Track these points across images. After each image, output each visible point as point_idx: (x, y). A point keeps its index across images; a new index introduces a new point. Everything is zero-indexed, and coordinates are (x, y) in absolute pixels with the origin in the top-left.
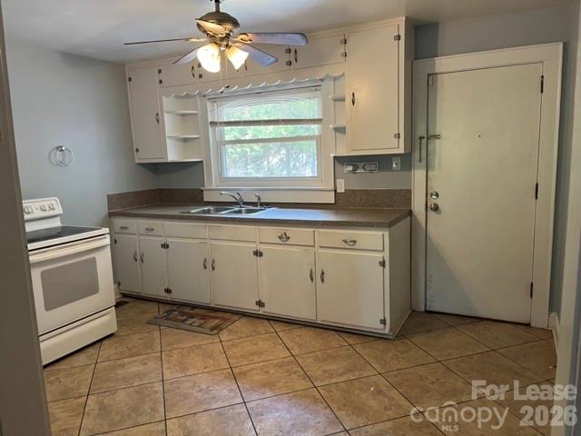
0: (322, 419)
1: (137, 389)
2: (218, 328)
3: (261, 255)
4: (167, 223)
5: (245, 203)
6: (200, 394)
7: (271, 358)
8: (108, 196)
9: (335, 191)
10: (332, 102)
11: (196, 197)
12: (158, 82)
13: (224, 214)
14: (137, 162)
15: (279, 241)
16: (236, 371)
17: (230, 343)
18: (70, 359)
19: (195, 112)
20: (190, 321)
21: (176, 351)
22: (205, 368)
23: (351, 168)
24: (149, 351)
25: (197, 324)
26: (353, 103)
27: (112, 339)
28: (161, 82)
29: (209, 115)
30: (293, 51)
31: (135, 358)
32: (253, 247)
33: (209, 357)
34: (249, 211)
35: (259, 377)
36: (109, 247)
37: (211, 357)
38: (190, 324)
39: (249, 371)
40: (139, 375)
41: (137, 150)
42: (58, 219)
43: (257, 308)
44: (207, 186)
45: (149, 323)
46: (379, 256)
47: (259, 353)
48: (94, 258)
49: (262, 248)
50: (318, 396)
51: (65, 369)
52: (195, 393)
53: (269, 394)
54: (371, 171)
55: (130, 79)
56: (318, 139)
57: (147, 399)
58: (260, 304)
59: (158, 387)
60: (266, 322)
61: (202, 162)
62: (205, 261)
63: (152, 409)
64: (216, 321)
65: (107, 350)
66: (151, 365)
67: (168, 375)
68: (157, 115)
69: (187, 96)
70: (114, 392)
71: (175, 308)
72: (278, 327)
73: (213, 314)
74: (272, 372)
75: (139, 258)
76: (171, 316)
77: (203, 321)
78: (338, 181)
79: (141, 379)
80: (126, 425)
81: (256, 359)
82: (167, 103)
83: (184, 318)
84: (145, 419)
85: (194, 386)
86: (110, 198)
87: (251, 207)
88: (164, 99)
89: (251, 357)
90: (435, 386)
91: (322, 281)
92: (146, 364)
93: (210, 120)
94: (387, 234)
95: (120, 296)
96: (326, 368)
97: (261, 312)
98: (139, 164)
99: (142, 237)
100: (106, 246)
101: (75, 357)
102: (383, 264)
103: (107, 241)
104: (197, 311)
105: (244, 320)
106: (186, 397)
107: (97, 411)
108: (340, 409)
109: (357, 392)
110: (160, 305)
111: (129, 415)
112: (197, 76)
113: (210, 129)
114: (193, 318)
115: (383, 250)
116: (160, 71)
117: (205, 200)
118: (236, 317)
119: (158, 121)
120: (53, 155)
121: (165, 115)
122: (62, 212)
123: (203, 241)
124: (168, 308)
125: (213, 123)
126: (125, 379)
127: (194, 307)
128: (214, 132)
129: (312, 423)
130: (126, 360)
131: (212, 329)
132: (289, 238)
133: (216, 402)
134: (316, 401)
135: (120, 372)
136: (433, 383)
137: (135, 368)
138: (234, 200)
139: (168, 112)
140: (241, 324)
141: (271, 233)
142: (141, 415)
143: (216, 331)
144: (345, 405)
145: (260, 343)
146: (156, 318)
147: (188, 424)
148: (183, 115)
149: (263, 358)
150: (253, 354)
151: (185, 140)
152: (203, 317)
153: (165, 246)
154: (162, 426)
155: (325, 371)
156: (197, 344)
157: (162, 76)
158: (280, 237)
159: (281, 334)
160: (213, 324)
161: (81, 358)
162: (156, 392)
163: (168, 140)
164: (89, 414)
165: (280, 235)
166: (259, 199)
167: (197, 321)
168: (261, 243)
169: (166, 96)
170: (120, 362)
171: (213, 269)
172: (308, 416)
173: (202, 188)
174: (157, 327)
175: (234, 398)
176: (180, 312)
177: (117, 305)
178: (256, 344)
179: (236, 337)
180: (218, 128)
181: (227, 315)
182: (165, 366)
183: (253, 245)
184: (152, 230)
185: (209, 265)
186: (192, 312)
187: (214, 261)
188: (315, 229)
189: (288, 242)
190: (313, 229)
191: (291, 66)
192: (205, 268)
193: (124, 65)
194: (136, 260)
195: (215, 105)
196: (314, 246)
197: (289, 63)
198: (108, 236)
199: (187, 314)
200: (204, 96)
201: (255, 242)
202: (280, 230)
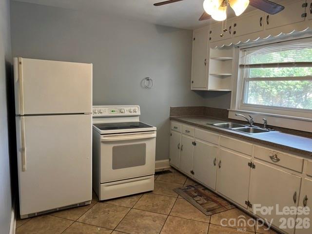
2: (213, 211)
3: (254, 167)
4: (197, 129)
5: (255, 124)
8: (171, 108)
11: (223, 115)
12: (208, 39)
13: (234, 130)
14: (192, 89)
15: (270, 160)
17: (216, 228)
18: (122, 199)
19: (231, 58)
20: (198, 198)
21: (177, 219)
24: (162, 212)
25: (200, 202)
27: (149, 194)
28: (210, 39)
29: (240, 60)
30: (309, 5)
31: (152, 214)
34: (256, 131)
36: (155, 139)
38: (196, 201)
40: (147, 228)
41: (193, 82)
42: (138, 117)
43: (246, 206)
44: (231, 109)
45: (175, 190)
48: (144, 145)
49: (255, 162)
51: (116, 205)
55: (194, 39)
58: (249, 204)
61: (231, 91)
62: (215, 160)
65: (142, 202)
66: (158, 223)
68: (206, 60)
69: (225, 47)
71: (194, 185)
73: (216, 199)
76: (189, 190)
77: (206, 201)
82: (213, 52)
83: (196, 194)
87: (259, 128)
91: (304, 205)
92: (155, 221)
93: (240, 64)
95: (169, 167)
97: (248, 210)
99: (184, 135)
100: (154, 138)
101: (125, 200)
103: (154, 135)
104: (207, 192)
105: (235, 211)
110: (188, 180)
112: (232, 32)
113: (239, 70)
114: (201, 196)
116: (211, 32)
117: (229, 117)
118: (229, 206)
119: (205, 64)
120: (143, 82)
122: (140, 114)
123: (215, 146)
124: (191, 183)
125: (242, 66)
127: (206, 188)
128: (242, 72)
130: (147, 213)
131: (209, 210)
132: (278, 160)
135: (138, 220)
137: (147, 222)
138: (247, 121)
139: (211, 59)
140: (231, 214)
141: (265, 153)
143: (210, 213)
146: (180, 188)
148: (224, 60)
151: (223, 77)
152: (208, 198)
153: (194, 144)
156: (193, 218)
157: (211, 35)
158: (271, 158)
160: (212, 206)
161: (127, 203)
163: (209, 76)
165: (272, 156)
166: (266, 122)
167: (202, 200)
168: (255, 158)
169: (212, 48)
170: (143, 213)
171: (220, 167)
173: (228, 109)
174: (177, 195)
176: (195, 189)
180: (245, 69)
181: (224, 202)
182: (164, 228)
183: (249, 158)
184: (189, 132)
185: (217, 164)
186: (203, 191)
187: (220, 162)
188: (305, 159)
189: (277, 163)
190: (302, 158)
191: (306, 18)
192: (215, 165)
193: (192, 31)
194: (179, 148)
195: (246, 52)
196: (301, 173)
197: (305, 15)
198: (155, 132)
199: (199, 192)
200: (238, 47)
201: (251, 156)
202: (272, 151)
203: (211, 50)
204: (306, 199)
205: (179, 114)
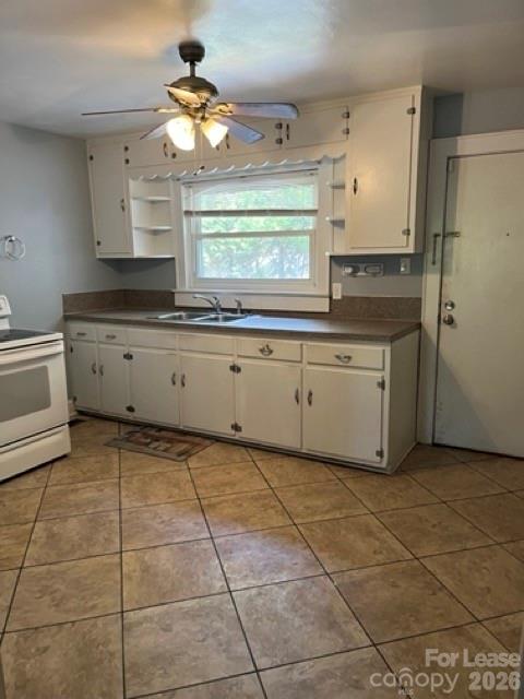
0: (299, 560)
1: (91, 516)
2: (186, 454)
3: (239, 370)
4: (131, 329)
5: (223, 310)
6: (162, 526)
7: (246, 489)
8: (63, 296)
9: (331, 298)
10: (330, 190)
11: (165, 300)
12: (124, 162)
13: (197, 321)
14: (98, 257)
15: (260, 355)
16: (204, 502)
17: (200, 471)
18: (17, 480)
19: (167, 199)
20: (156, 444)
21: (136, 478)
22: (169, 497)
23: (349, 270)
24: (107, 476)
25: (162, 448)
26: (355, 190)
27: (64, 462)
28: (127, 161)
29: (184, 202)
30: (284, 126)
31: (90, 483)
32: (230, 360)
33: (175, 486)
34: (227, 319)
35: (230, 511)
36: (62, 355)
37: (176, 485)
38: (155, 449)
39: (219, 503)
40: (95, 502)
41: (99, 243)
42: (6, 320)
43: (233, 432)
44: (179, 289)
45: (107, 445)
46: (378, 375)
47: (232, 484)
48: (45, 368)
49: (240, 362)
50: (297, 534)
51: (10, 492)
52: (157, 526)
53: (240, 529)
54: (374, 275)
55: (91, 158)
56: (312, 234)
57: (101, 529)
58: (236, 428)
59: (115, 516)
60: (243, 450)
61: (173, 259)
62: (174, 375)
63: (106, 539)
64: (184, 447)
65: (58, 473)
66: (108, 491)
67: (126, 504)
68: (123, 201)
69: (158, 179)
70: (65, 519)
71: (137, 429)
72: (256, 455)
73: (182, 438)
74: (245, 505)
75: (99, 370)
76: (134, 438)
77: (169, 445)
78: (334, 285)
79: (96, 507)
80: (76, 556)
81: (228, 490)
82: (134, 187)
83: (149, 440)
84: (97, 550)
85: (155, 517)
86: (65, 298)
87: (229, 315)
88: (131, 182)
89: (222, 488)
90: (435, 530)
91: (310, 403)
92: (102, 490)
93: (184, 209)
94: (388, 349)
95: (75, 413)
96: (308, 503)
97: (236, 438)
98: (100, 259)
99: (102, 346)
100: (59, 354)
101: (22, 479)
102: (382, 385)
103: (61, 348)
104: (163, 433)
105: (217, 446)
106: (146, 528)
107: (44, 540)
108: (321, 550)
109: (343, 532)
110: (122, 426)
111: (80, 545)
112: (170, 155)
113: (185, 220)
114: (157, 441)
115: (383, 369)
116: (126, 149)
117: (177, 304)
118: (208, 442)
119: (123, 209)
120: (1, 245)
121: (132, 202)
122: (10, 313)
123: (173, 352)
124: (131, 429)
125: (188, 213)
126: (77, 506)
127: (161, 429)
128: (189, 223)
129: (288, 563)
130: (79, 485)
131: (180, 455)
132: (271, 352)
133: (179, 536)
134: (294, 539)
135: (72, 497)
136: (434, 526)
137: (90, 494)
138: (210, 306)
139: (135, 198)
140: (213, 451)
141: (252, 345)
142: (94, 545)
143: (183, 457)
144: (327, 546)
145: (234, 473)
146: (115, 439)
147: (146, 558)
148: (153, 202)
149: (237, 489)
150: (226, 484)
151: (155, 232)
152: (170, 441)
153: (128, 357)
154: (116, 559)
155: (308, 508)
156: (160, 470)
157: (129, 155)
158: (262, 351)
159: (259, 464)
160: (181, 449)
161: (30, 481)
162: (111, 521)
163: (134, 232)
164: (35, 542)
165: (261, 347)
166: (239, 304)
167: (163, 445)
168: (239, 356)
169: (133, 179)
170: (72, 487)
171: (183, 384)
172: (284, 556)
173: (173, 290)
174: (116, 450)
175: (199, 532)
176: (144, 434)
177: (72, 424)
178: (229, 473)
179: (208, 465)
180: (194, 219)
181: (197, 440)
182: (123, 494)
183: (230, 359)
184: (114, 337)
185: (178, 380)
186: (157, 434)
187: (184, 376)
188: (304, 342)
189: (271, 356)
190: (300, 342)
191: (283, 145)
192: (174, 383)
193: (85, 141)
194: (95, 372)
195: (191, 190)
196: (301, 362)
197: (280, 141)
198: (62, 342)
199: (152, 436)
200: (178, 180)
201: (231, 355)
202: (261, 341)
203: (132, 183)
204: (310, 394)
205: (79, 309)
